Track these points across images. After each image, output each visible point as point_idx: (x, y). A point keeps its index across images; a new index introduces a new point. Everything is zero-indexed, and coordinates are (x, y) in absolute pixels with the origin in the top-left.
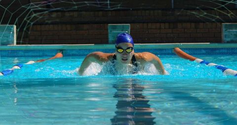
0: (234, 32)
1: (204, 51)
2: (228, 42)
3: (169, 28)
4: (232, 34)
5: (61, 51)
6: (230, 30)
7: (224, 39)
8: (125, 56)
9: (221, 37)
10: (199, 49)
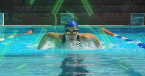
0: (138, 18)
1: (119, 30)
2: (134, 25)
3: (98, 16)
4: (136, 20)
5: (32, 29)
6: (136, 17)
7: (132, 22)
8: (72, 37)
9: (130, 22)
10: (116, 28)
